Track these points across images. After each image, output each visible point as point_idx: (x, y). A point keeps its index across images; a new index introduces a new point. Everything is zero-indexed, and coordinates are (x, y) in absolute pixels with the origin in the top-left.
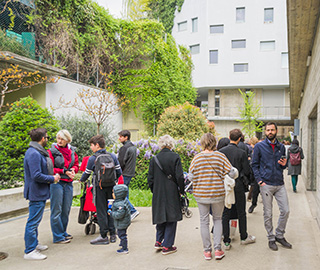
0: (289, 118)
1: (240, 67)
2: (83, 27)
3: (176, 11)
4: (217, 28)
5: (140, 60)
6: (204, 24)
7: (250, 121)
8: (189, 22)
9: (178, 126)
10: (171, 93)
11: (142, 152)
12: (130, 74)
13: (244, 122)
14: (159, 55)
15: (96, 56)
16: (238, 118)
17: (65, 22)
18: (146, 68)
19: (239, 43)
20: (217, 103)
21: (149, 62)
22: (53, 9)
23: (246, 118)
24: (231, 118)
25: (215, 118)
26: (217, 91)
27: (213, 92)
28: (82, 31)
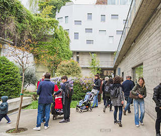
2: (20, 20)
3: (57, 12)
4: (78, 22)
5: (47, 37)
6: (71, 20)
7: (95, 68)
8: (64, 18)
9: (68, 70)
10: (62, 54)
11: (59, 83)
12: (41, 44)
13: (92, 68)
14: (57, 35)
15: (26, 34)
16: (89, 66)
17: (13, 18)
18: (50, 41)
19: (89, 30)
20: (78, 59)
21: (51, 38)
22: (7, 11)
23: (92, 66)
24: (85, 66)
26: (78, 53)
27: (76, 53)
28: (20, 22)
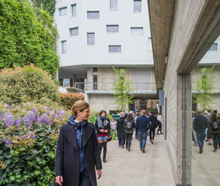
0: (155, 92)
1: (114, 48)
4: (93, 14)
6: (82, 10)
7: (122, 94)
8: (69, 8)
13: (118, 95)
16: (114, 92)
19: (112, 27)
20: (95, 79)
24: (107, 92)
25: (93, 92)
26: (95, 69)
27: (92, 70)
